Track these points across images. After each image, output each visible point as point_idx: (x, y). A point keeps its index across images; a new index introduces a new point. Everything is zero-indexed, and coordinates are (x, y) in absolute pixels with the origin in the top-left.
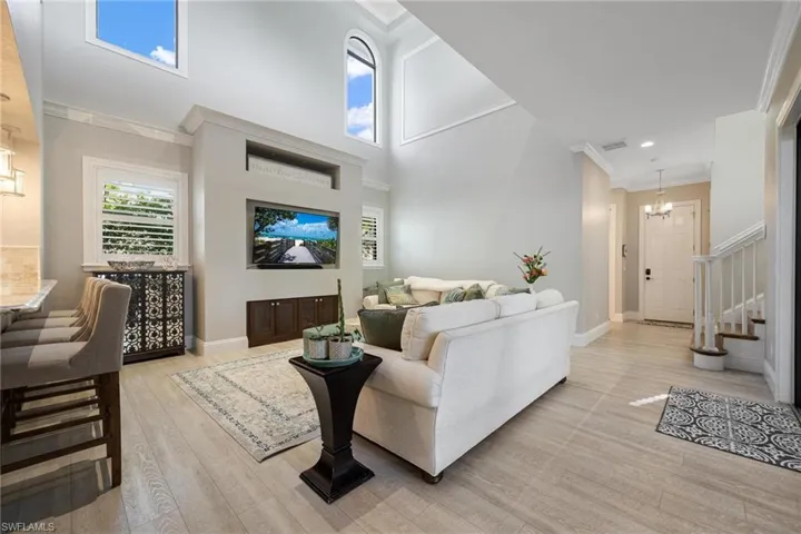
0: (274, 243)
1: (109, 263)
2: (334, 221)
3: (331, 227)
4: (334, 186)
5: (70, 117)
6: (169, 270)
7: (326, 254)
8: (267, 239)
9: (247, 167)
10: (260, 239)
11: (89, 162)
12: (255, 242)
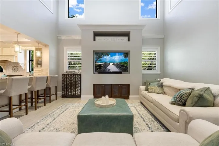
0: (103, 64)
1: (66, 72)
2: (126, 54)
3: (125, 57)
4: (129, 40)
5: (62, 38)
6: (79, 73)
7: (123, 68)
8: (99, 63)
9: (94, 40)
10: (97, 63)
11: (65, 48)
12: (96, 64)
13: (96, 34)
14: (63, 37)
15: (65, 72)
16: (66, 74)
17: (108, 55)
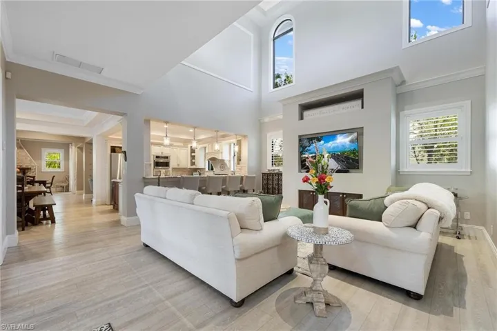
1: (268, 170)
7: (349, 162)
8: (307, 156)
9: (301, 118)
10: (304, 156)
11: (268, 135)
12: (301, 158)
13: (306, 107)
14: (266, 120)
15: (266, 171)
16: (268, 174)
17: (320, 141)
